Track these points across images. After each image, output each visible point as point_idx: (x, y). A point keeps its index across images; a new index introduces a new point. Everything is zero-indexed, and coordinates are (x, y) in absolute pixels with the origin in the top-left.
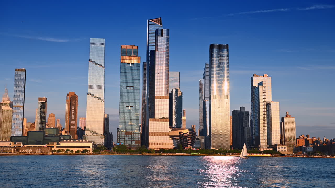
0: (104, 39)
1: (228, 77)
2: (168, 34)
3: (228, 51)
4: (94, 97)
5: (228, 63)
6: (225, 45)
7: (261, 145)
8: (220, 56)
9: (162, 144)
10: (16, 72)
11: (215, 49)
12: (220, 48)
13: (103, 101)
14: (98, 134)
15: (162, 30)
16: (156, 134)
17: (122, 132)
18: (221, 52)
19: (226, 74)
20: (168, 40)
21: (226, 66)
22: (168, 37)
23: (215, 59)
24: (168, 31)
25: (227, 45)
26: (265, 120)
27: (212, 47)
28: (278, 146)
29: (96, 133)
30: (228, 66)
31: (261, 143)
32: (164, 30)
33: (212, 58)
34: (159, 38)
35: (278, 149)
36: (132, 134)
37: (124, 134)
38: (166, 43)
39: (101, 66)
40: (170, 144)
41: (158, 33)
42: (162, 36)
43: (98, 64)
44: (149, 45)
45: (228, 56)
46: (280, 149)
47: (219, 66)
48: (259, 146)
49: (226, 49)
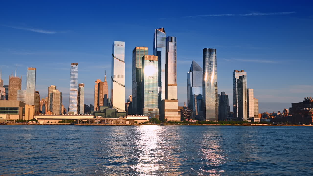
0: (124, 42)
1: (216, 71)
2: (176, 40)
3: (216, 53)
4: (118, 84)
5: (216, 62)
6: (214, 49)
7: (244, 118)
8: (210, 57)
9: (173, 117)
10: (71, 65)
11: (207, 52)
12: (211, 51)
13: (124, 86)
14: (121, 110)
15: (172, 38)
16: (169, 110)
17: (146, 109)
18: (211, 54)
19: (214, 69)
20: (175, 45)
21: (214, 63)
22: (175, 42)
23: (207, 59)
24: (176, 38)
25: (215, 49)
26: (246, 101)
27: (205, 50)
28: (254, 119)
29: (120, 110)
30: (216, 64)
31: (244, 117)
32: (173, 37)
33: (206, 58)
34: (170, 43)
35: (254, 121)
36: (153, 110)
37: (148, 110)
38: (175, 47)
39: (123, 61)
40: (178, 117)
41: (168, 40)
42: (172, 41)
43: (120, 60)
44: (157, 47)
45: (216, 57)
46: (256, 121)
47: (210, 64)
48: (242, 119)
49: (214, 52)
